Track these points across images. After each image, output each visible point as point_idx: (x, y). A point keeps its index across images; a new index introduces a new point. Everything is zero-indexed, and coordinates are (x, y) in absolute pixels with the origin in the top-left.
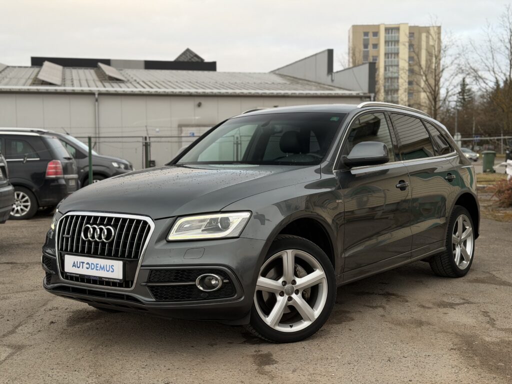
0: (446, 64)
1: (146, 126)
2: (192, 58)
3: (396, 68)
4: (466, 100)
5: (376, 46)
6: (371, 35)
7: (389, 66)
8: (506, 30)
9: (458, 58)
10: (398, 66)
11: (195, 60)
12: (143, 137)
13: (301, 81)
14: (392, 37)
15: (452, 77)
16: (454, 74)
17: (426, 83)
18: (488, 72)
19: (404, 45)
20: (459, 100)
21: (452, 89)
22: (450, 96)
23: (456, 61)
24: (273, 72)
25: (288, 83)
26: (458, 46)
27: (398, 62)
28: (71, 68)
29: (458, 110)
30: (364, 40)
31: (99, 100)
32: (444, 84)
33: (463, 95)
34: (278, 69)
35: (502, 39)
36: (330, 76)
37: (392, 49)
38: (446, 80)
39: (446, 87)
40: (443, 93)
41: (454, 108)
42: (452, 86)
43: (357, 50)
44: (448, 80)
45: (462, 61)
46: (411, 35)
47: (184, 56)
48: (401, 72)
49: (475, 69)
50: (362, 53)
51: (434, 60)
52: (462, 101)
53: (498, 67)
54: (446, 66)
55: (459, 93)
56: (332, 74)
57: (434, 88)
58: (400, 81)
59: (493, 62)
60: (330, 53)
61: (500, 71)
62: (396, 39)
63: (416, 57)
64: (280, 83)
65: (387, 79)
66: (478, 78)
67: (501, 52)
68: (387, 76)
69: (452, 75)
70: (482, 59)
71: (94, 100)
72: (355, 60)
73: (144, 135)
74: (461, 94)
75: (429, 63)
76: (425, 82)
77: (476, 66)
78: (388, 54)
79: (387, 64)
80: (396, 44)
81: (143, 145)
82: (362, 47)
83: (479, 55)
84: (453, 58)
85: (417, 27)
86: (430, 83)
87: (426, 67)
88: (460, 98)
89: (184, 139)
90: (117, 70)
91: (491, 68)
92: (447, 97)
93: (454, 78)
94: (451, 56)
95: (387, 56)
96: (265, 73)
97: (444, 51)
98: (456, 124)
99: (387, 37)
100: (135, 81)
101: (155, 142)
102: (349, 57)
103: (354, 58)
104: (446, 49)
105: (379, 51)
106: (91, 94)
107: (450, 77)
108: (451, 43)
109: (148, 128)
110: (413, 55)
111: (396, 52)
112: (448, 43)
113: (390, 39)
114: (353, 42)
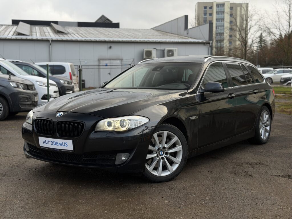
0: (252, 25)
1: (80, 59)
2: (105, 20)
3: (222, 27)
4: (262, 46)
5: (211, 14)
6: (208, 8)
7: (218, 26)
8: (287, 5)
9: (259, 21)
10: (223, 26)
11: (107, 21)
12: (78, 66)
13: (169, 34)
14: (220, 9)
15: (255, 32)
16: (257, 31)
17: (241, 36)
18: (276, 30)
19: (228, 14)
20: (259, 46)
21: (255, 39)
22: (254, 43)
23: (257, 23)
24: (153, 29)
25: (161, 35)
26: (259, 15)
27: (224, 24)
28: (35, 26)
29: (258, 52)
30: (204, 11)
31: (52, 44)
32: (250, 36)
33: (261, 43)
34: (156, 27)
35: (285, 11)
36: (186, 31)
37: (220, 16)
38: (252, 34)
39: (252, 38)
40: (250, 42)
41: (256, 51)
42: (255, 37)
43: (200, 16)
44: (253, 34)
45: (261, 23)
46: (231, 8)
47: (100, 19)
48: (225, 30)
49: (269, 27)
50: (203, 18)
51: (245, 22)
52: (260, 47)
53: (282, 26)
54: (252, 26)
55: (259, 42)
56: (187, 30)
57: (245, 39)
58: (225, 35)
59: (279, 24)
60: (186, 17)
61: (283, 29)
62: (223, 11)
63: (234, 21)
64: (157, 35)
65: (217, 34)
66: (270, 33)
67: (284, 18)
68: (217, 32)
69: (255, 31)
70: (272, 22)
71: (49, 44)
72: (199, 22)
73: (79, 64)
74: (260, 43)
75: (242, 24)
76: (239, 35)
77: (269, 26)
78: (218, 19)
79: (217, 25)
80: (223, 14)
81: (78, 71)
82: (203, 15)
83: (271, 19)
84: (256, 21)
85: (235, 3)
86: (242, 36)
87: (240, 27)
88: (259, 45)
89: (101, 67)
90: (62, 27)
91: (278, 27)
92: (253, 44)
93: (256, 33)
94: (255, 20)
95: (217, 20)
96: (148, 29)
97: (251, 17)
98: (257, 60)
99: (218, 10)
100: (73, 33)
101: (85, 69)
102: (195, 20)
103: (199, 21)
104: (252, 16)
105: (213, 18)
106: (47, 41)
107: (254, 32)
108: (255, 13)
109: (81, 60)
110: (233, 20)
111: (223, 18)
112: (253, 13)
113: (219, 11)
114: (198, 12)
